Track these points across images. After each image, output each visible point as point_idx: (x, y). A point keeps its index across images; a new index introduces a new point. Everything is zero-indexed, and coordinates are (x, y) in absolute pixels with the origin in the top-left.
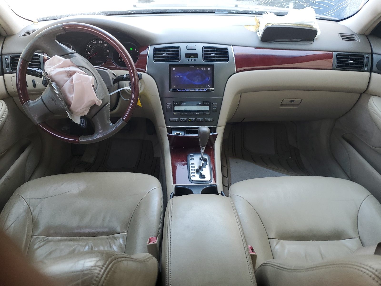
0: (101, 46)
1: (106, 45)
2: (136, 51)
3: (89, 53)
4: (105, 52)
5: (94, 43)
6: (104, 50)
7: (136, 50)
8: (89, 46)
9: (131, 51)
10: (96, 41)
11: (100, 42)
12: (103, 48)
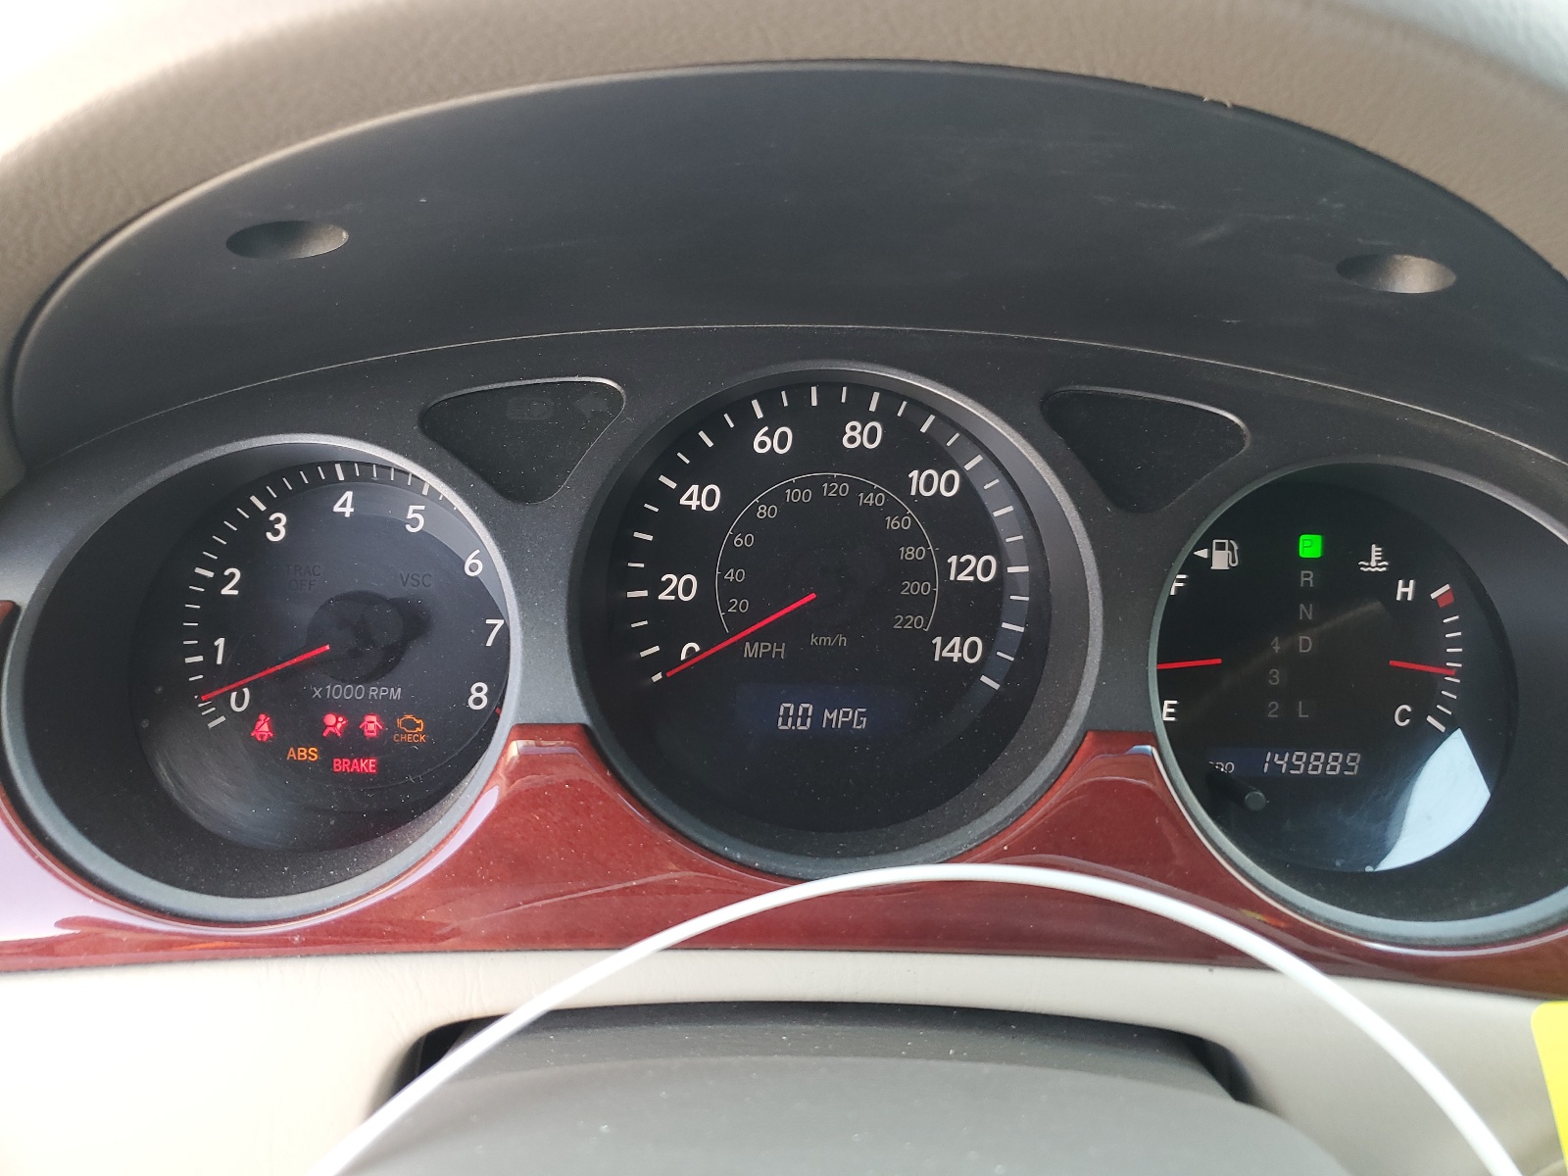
0: (870, 500)
1: (939, 483)
2: (1386, 583)
3: (679, 587)
4: (910, 588)
5: (763, 442)
6: (910, 553)
7: (1375, 561)
8: (694, 498)
9: (1307, 578)
10: (797, 415)
11: (856, 435)
12: (892, 523)
